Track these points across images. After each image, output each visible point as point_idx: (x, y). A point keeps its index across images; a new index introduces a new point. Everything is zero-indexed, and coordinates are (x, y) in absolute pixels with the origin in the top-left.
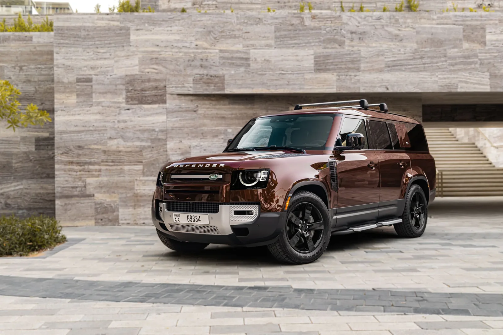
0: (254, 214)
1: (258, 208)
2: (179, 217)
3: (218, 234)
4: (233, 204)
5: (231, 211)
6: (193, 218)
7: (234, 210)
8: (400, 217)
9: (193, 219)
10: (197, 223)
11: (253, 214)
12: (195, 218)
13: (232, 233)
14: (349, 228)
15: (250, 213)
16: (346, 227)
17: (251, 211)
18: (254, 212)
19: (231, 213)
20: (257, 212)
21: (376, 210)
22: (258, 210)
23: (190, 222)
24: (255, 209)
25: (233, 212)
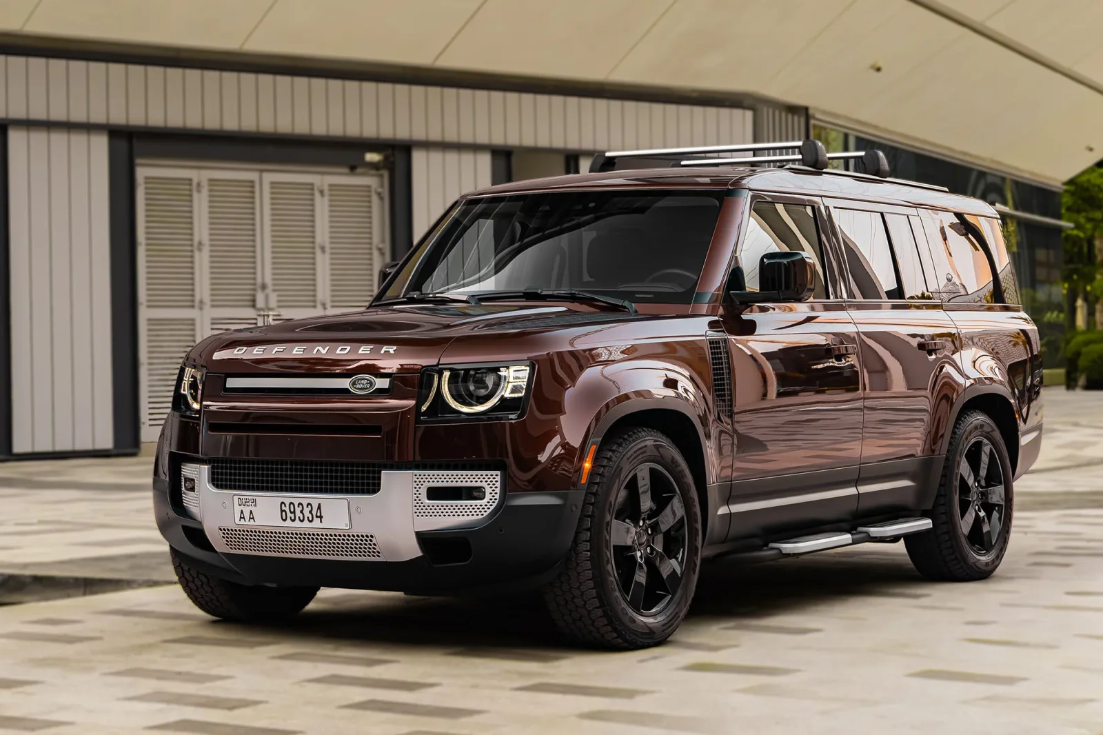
0: (488, 496)
1: (498, 478)
2: (252, 508)
3: (376, 559)
4: (425, 468)
5: (418, 488)
6: (298, 510)
7: (427, 485)
8: (924, 515)
9: (298, 514)
10: (310, 525)
11: (483, 498)
12: (306, 511)
13: (420, 554)
14: (766, 545)
15: (476, 494)
16: (758, 541)
17: (480, 488)
18: (488, 490)
19: (418, 494)
20: (498, 490)
21: (851, 491)
22: (498, 484)
23: (288, 523)
24: (490, 482)
25: (424, 492)
